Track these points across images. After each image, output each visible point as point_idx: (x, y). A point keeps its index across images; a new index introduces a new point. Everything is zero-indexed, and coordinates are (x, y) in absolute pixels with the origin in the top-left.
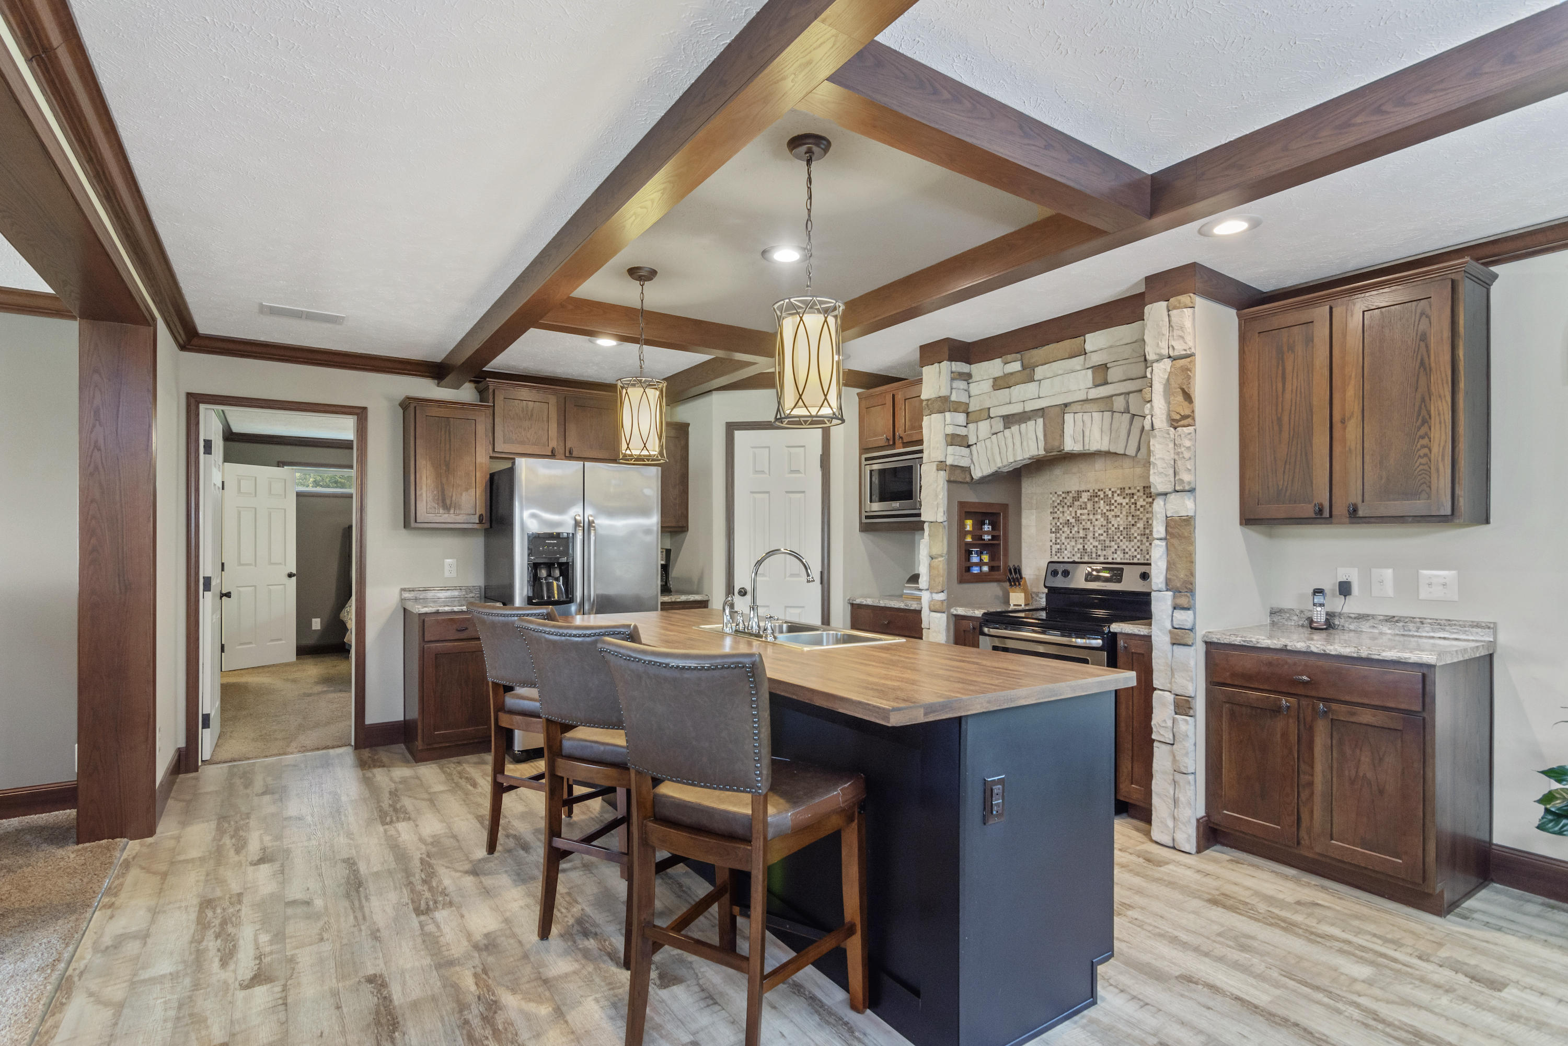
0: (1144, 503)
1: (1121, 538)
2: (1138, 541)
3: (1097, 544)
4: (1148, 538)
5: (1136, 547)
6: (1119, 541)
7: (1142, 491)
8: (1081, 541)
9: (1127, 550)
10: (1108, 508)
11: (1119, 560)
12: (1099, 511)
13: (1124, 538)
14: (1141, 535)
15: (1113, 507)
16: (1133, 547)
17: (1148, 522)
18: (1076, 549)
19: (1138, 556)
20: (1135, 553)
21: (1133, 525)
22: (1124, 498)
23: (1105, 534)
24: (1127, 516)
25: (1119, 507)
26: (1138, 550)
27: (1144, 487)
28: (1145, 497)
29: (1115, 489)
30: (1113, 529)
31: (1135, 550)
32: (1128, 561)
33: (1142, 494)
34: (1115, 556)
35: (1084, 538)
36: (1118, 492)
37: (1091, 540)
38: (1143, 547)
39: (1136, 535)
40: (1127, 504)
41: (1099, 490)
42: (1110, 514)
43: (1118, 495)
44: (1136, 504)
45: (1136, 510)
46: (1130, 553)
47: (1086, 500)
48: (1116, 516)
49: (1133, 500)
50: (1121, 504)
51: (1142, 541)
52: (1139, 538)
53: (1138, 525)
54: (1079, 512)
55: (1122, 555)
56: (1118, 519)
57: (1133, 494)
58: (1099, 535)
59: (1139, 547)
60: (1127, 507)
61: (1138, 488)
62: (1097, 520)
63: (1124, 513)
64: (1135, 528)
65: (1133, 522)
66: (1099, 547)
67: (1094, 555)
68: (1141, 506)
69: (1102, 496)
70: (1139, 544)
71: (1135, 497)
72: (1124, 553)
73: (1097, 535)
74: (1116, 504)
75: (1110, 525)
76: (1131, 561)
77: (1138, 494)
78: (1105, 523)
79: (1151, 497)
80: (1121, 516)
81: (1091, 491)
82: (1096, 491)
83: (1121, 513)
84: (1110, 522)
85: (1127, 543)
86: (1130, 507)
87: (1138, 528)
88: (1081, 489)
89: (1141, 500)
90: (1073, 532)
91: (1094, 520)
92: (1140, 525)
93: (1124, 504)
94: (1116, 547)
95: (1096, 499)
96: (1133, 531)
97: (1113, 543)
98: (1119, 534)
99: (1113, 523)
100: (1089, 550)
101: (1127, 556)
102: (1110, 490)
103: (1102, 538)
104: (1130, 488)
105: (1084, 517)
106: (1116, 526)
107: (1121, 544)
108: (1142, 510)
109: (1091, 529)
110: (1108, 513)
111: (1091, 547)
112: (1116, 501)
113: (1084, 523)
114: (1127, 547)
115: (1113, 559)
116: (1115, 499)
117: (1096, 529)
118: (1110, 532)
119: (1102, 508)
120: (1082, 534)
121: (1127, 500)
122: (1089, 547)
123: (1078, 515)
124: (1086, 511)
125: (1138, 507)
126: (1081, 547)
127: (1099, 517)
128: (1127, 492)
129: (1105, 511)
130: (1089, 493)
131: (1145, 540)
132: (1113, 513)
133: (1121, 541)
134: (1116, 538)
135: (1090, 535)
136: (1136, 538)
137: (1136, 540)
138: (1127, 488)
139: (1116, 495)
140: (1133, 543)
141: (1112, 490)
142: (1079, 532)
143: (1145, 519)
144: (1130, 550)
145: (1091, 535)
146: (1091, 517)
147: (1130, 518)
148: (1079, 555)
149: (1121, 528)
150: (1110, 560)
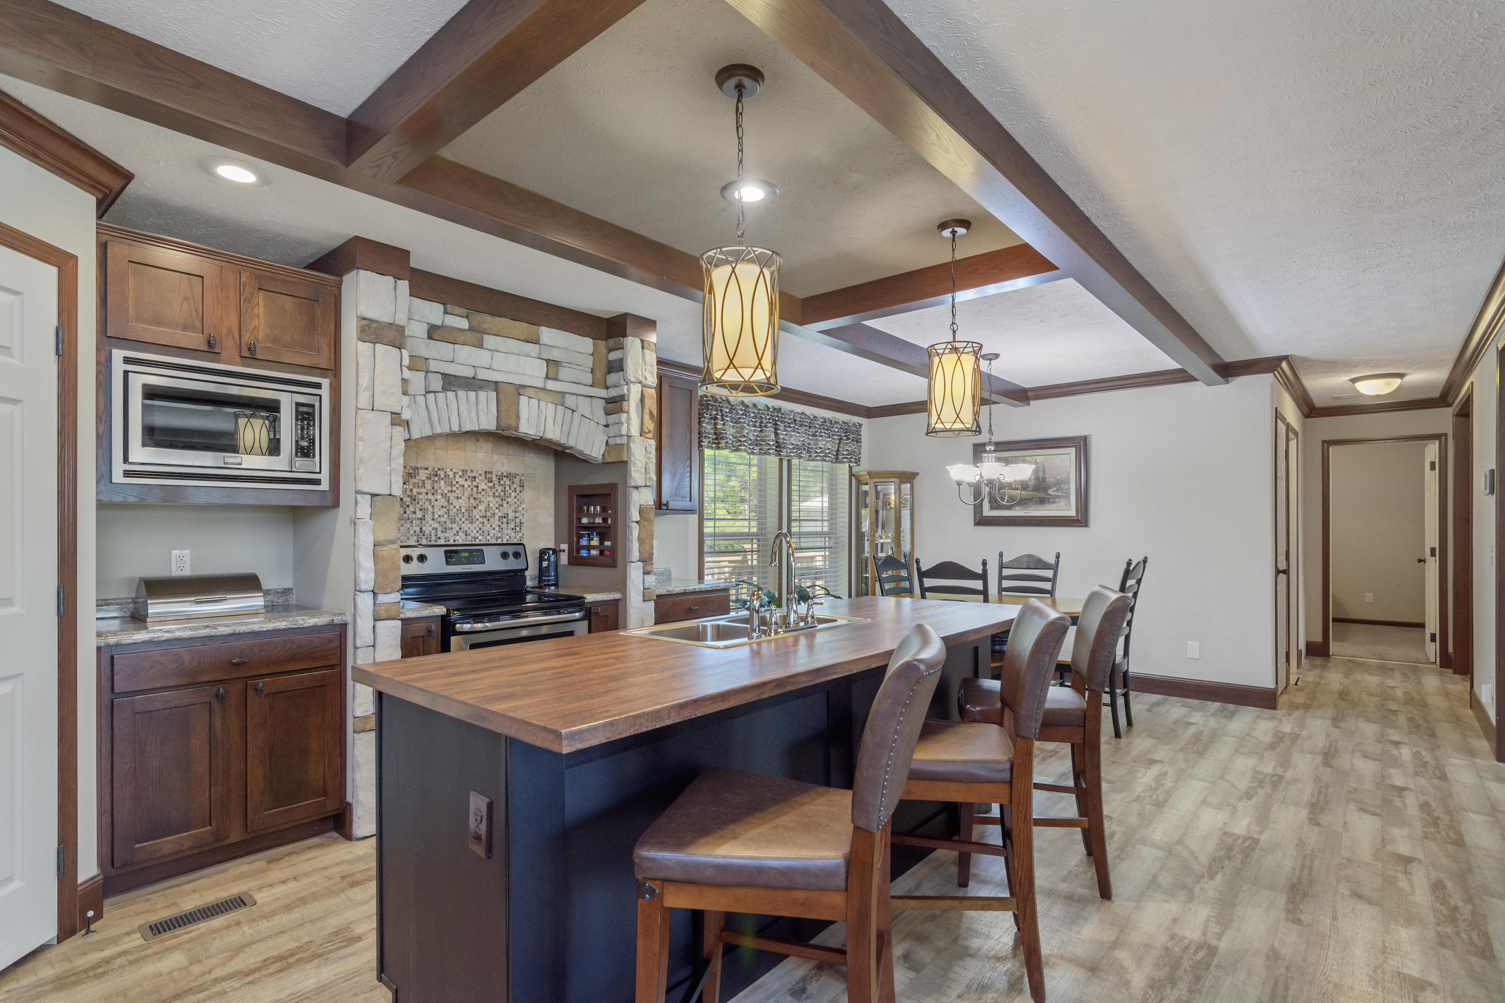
0: (486, 487)
1: (463, 519)
2: (480, 523)
3: (437, 525)
4: (489, 520)
5: (478, 529)
6: (461, 522)
7: (483, 475)
8: (418, 522)
9: (469, 532)
10: (449, 488)
11: (461, 542)
12: (439, 491)
13: (466, 520)
14: (483, 517)
15: (454, 489)
16: (475, 528)
17: (489, 505)
18: (412, 532)
19: (480, 538)
20: (477, 535)
21: (475, 507)
22: (466, 480)
23: (446, 516)
24: (469, 498)
25: (461, 488)
26: (480, 532)
27: (486, 472)
28: (486, 481)
29: (457, 471)
30: (455, 510)
31: (478, 532)
32: (470, 543)
33: (483, 478)
34: (457, 538)
35: (422, 519)
36: (460, 474)
37: (431, 522)
38: (484, 529)
39: (477, 517)
40: (469, 486)
41: (439, 470)
42: (452, 496)
43: (460, 476)
44: (477, 487)
45: (477, 493)
46: (472, 535)
47: (424, 478)
48: (458, 498)
49: (475, 484)
50: (463, 486)
51: (483, 523)
52: (480, 520)
53: (480, 508)
54: (415, 490)
55: (464, 537)
56: (460, 501)
57: (475, 477)
58: (439, 516)
59: (480, 529)
60: (469, 489)
61: (480, 472)
62: (436, 500)
63: (466, 495)
64: (477, 510)
65: (475, 505)
66: (440, 529)
67: (433, 538)
68: (483, 490)
69: (442, 476)
70: (480, 526)
71: (477, 481)
72: (466, 535)
73: (436, 516)
74: (457, 486)
75: (451, 507)
76: (473, 543)
77: (480, 478)
78: (446, 504)
79: (491, 482)
80: (463, 497)
81: (430, 469)
82: (436, 470)
83: (463, 495)
84: (452, 504)
85: (469, 525)
86: (472, 489)
87: (480, 510)
88: (418, 465)
89: (483, 484)
90: (408, 512)
91: (433, 500)
92: (482, 507)
93: (466, 486)
94: (458, 529)
95: (436, 478)
96: (474, 513)
97: (455, 525)
98: (461, 516)
99: (454, 504)
100: (427, 532)
101: (469, 538)
102: (451, 470)
103: (442, 519)
104: (472, 471)
105: (421, 496)
106: (457, 507)
107: (463, 525)
108: (483, 493)
109: (430, 509)
110: (449, 494)
111: (430, 528)
112: (457, 482)
113: (421, 503)
114: (469, 529)
115: (454, 541)
116: (457, 480)
117: (436, 510)
118: (451, 513)
119: (442, 488)
120: (419, 514)
121: (469, 483)
122: (427, 529)
123: (415, 493)
124: (423, 490)
125: (480, 490)
126: (418, 529)
127: (439, 497)
128: (469, 474)
129: (446, 491)
130: (427, 471)
131: (486, 522)
132: (454, 494)
133: (464, 522)
134: (457, 519)
135: (428, 517)
136: (478, 520)
137: (477, 522)
138: (469, 471)
139: (457, 476)
140: (475, 525)
141: (454, 470)
142: (415, 513)
143: (486, 502)
144: (472, 531)
145: (431, 516)
146: (430, 497)
147: (472, 501)
148: (415, 538)
149: (463, 510)
150: (452, 542)
